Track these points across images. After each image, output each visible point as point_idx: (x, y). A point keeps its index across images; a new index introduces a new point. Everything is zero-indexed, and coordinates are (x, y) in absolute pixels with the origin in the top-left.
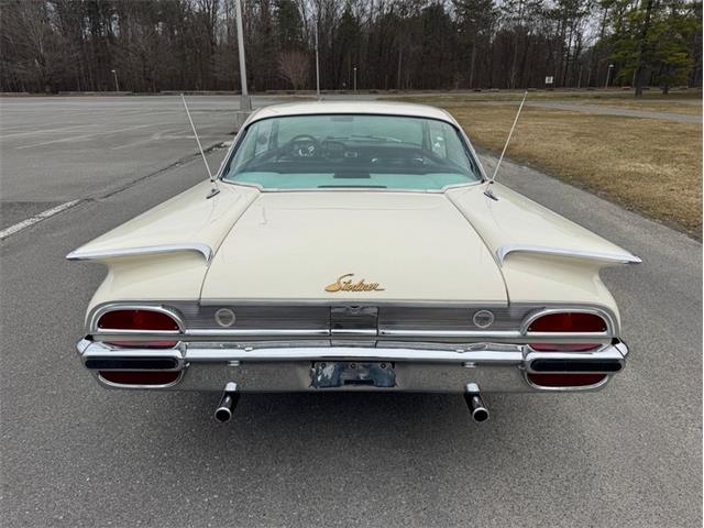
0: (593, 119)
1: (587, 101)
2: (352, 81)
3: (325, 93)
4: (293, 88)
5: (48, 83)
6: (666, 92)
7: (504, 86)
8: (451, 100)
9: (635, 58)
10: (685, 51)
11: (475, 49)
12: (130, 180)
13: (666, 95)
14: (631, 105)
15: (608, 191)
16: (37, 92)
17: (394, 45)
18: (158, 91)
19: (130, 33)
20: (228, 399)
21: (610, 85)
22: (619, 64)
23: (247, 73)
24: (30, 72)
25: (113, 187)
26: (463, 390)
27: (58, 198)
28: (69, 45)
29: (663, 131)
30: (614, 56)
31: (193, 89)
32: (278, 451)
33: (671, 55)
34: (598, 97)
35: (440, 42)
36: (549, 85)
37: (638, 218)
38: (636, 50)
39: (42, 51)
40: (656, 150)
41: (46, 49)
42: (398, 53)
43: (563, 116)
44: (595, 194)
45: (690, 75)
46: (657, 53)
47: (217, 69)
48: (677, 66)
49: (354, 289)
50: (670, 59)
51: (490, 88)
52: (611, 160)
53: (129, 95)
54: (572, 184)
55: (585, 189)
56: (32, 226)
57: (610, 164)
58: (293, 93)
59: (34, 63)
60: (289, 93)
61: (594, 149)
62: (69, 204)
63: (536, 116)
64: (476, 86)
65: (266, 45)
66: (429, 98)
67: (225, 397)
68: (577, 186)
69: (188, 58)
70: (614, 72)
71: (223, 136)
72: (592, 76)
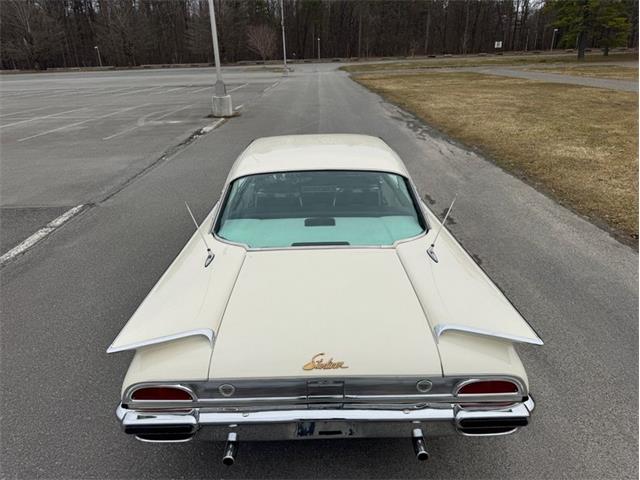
0: (537, 89)
1: (533, 65)
2: (316, 51)
3: (291, 63)
4: (262, 59)
5: (36, 60)
6: (606, 54)
7: (457, 50)
8: (408, 67)
9: (577, 23)
10: (625, 16)
11: (429, 16)
12: (124, 179)
13: (606, 57)
14: (573, 69)
15: (544, 181)
16: (27, 68)
17: (354, 14)
18: (138, 65)
19: (109, 12)
20: (231, 446)
21: (555, 48)
22: (563, 30)
23: (219, 48)
24: (20, 50)
25: (110, 188)
26: (410, 436)
27: (64, 203)
28: (54, 23)
29: (601, 103)
30: (558, 23)
31: (170, 62)
32: (269, 473)
33: (611, 20)
34: (544, 61)
35: (397, 12)
36: (498, 49)
37: (568, 214)
38: (578, 16)
39: (29, 31)
40: (591, 129)
41: (33, 29)
42: (358, 23)
43: (510, 86)
44: (532, 185)
45: (628, 38)
46: (598, 18)
47: (191, 42)
48: (617, 30)
49: (324, 367)
50: (611, 23)
51: (444, 53)
52: (549, 145)
53: (111, 69)
54: (513, 174)
55: (524, 180)
56: (46, 236)
57: (549, 148)
58: (263, 63)
59: (22, 42)
60: (258, 64)
61: (537, 129)
62: (75, 210)
63: (485, 86)
64: (431, 52)
65: (236, 20)
66: (388, 65)
67: (229, 445)
68: (517, 176)
69: (164, 32)
70: (558, 36)
71: (201, 120)
72: (539, 40)
